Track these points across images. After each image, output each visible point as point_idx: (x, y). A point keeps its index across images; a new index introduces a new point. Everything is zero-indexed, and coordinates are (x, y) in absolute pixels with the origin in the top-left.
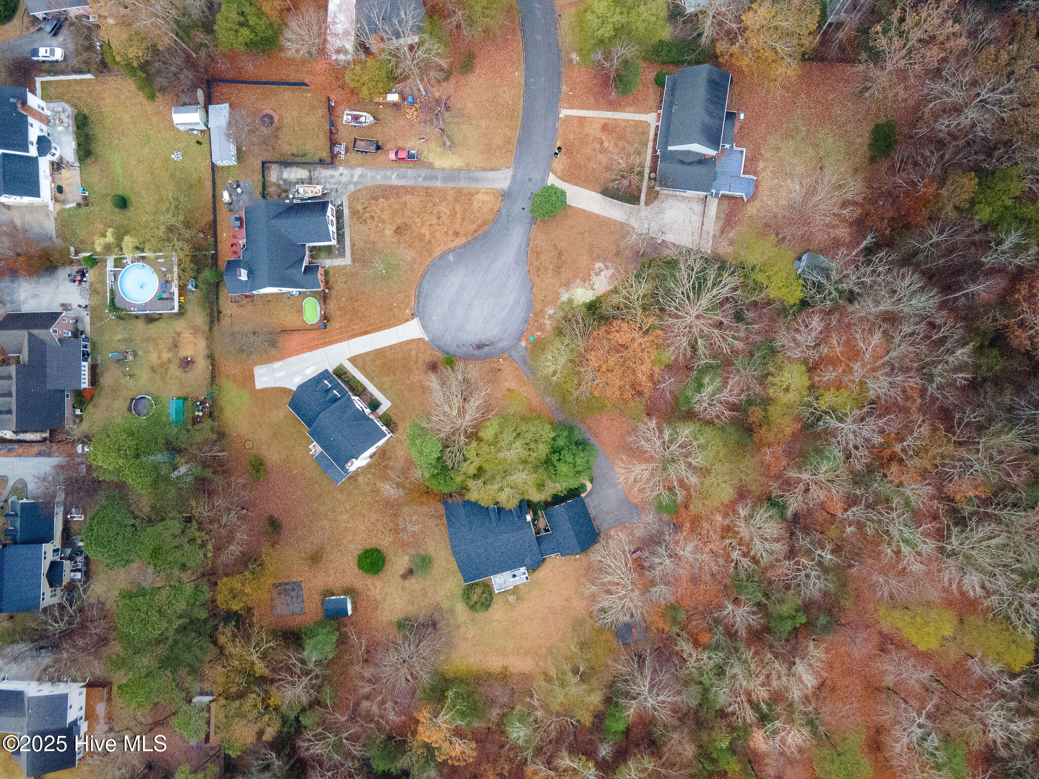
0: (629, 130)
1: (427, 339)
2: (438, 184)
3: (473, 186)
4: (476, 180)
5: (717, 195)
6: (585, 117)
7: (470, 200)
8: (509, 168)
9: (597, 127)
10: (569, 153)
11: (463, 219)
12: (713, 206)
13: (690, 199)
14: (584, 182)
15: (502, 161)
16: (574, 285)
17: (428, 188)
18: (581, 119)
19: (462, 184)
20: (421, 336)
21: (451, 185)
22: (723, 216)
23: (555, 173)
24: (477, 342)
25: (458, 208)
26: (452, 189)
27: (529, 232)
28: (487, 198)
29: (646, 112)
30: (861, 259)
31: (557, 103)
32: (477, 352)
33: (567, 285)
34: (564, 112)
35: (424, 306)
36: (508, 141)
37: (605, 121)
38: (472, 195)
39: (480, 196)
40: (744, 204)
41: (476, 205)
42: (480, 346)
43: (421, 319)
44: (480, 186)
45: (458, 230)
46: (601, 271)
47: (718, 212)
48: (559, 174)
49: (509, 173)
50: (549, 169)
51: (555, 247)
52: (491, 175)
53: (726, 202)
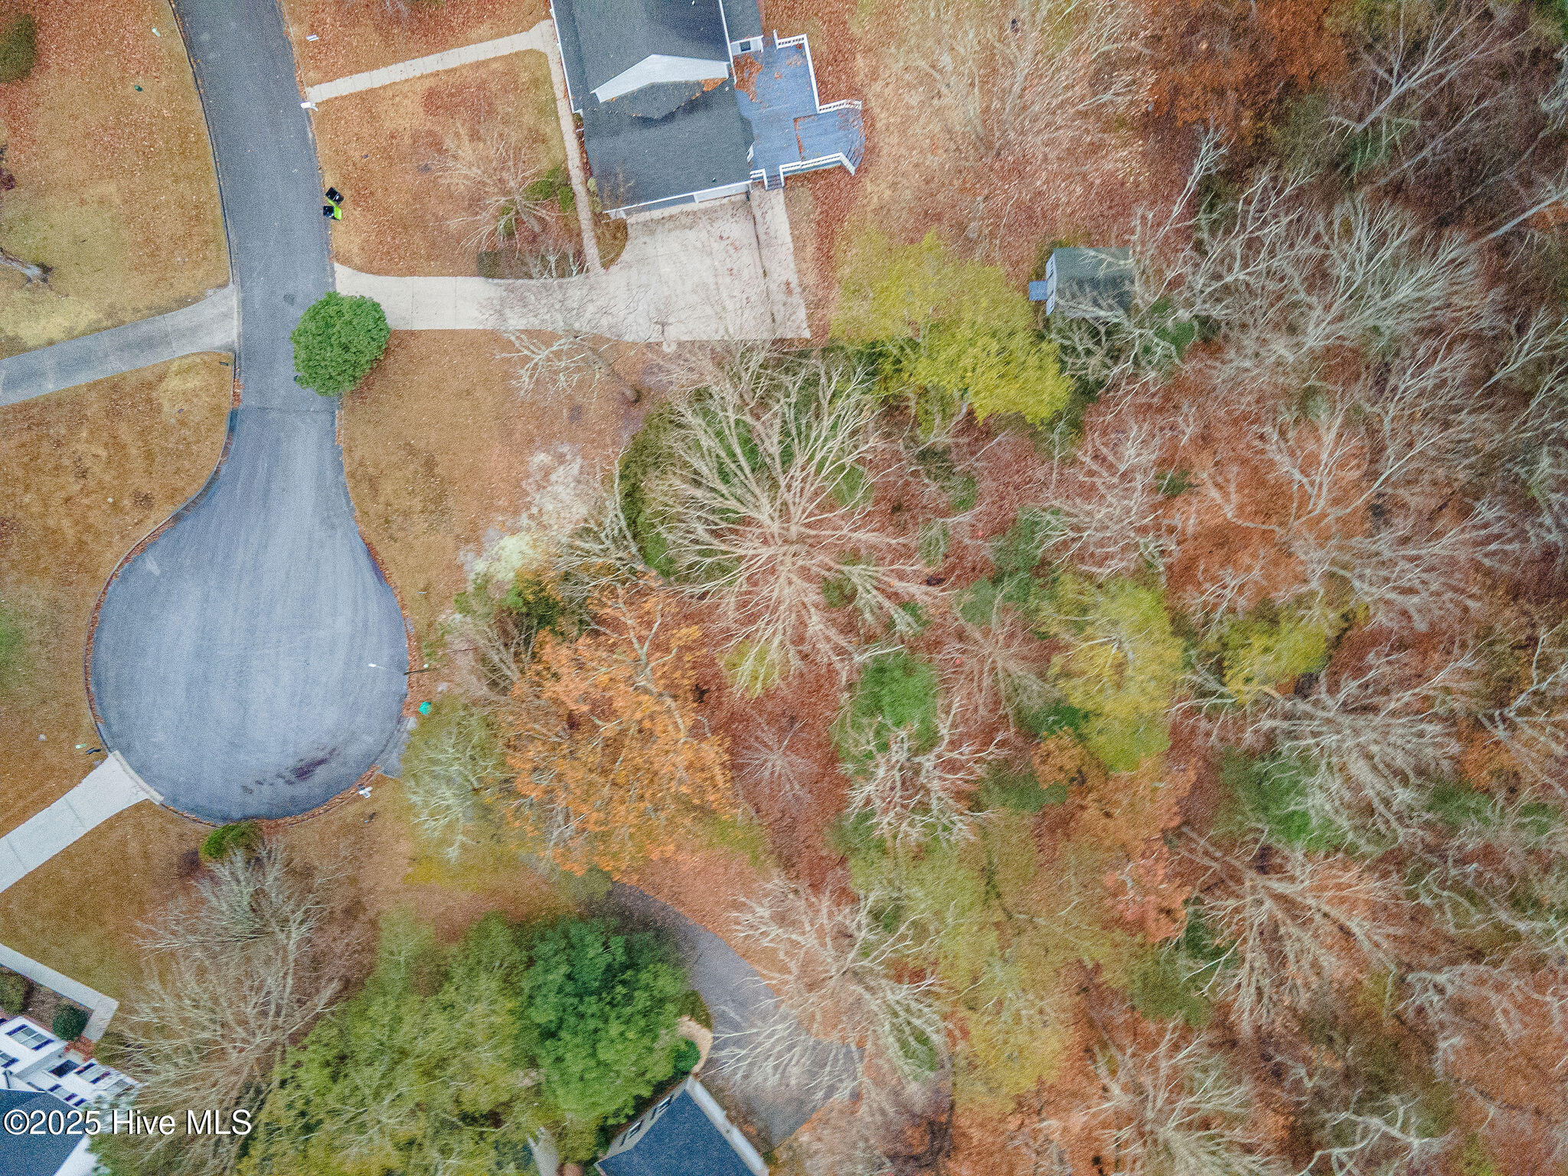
0: (494, 87)
1: (157, 798)
2: (50, 387)
3: (147, 362)
4: (149, 343)
5: (774, 179)
6: (372, 91)
7: (149, 401)
8: (224, 285)
9: (413, 105)
10: (363, 197)
11: (149, 456)
12: (776, 211)
13: (711, 214)
14: (429, 258)
15: (200, 274)
16: (492, 533)
17: (26, 406)
18: (365, 99)
19: (115, 366)
20: (142, 796)
21: (83, 378)
22: (808, 229)
23: (346, 261)
24: (292, 762)
25: (125, 432)
26: (92, 386)
27: (332, 433)
28: (193, 382)
29: (523, 25)
30: (1203, 219)
31: (290, 76)
32: (301, 790)
33: (473, 538)
34: (316, 95)
35: (122, 716)
36: (196, 216)
37: (428, 83)
38: (150, 386)
39: (173, 383)
40: (854, 181)
41: (169, 411)
42: (303, 772)
43: (126, 751)
44: (165, 355)
45: (146, 490)
46: (547, 473)
47: (794, 225)
48: (357, 261)
49: (230, 299)
50: (329, 254)
51: (412, 451)
52: (181, 318)
53: (804, 193)
